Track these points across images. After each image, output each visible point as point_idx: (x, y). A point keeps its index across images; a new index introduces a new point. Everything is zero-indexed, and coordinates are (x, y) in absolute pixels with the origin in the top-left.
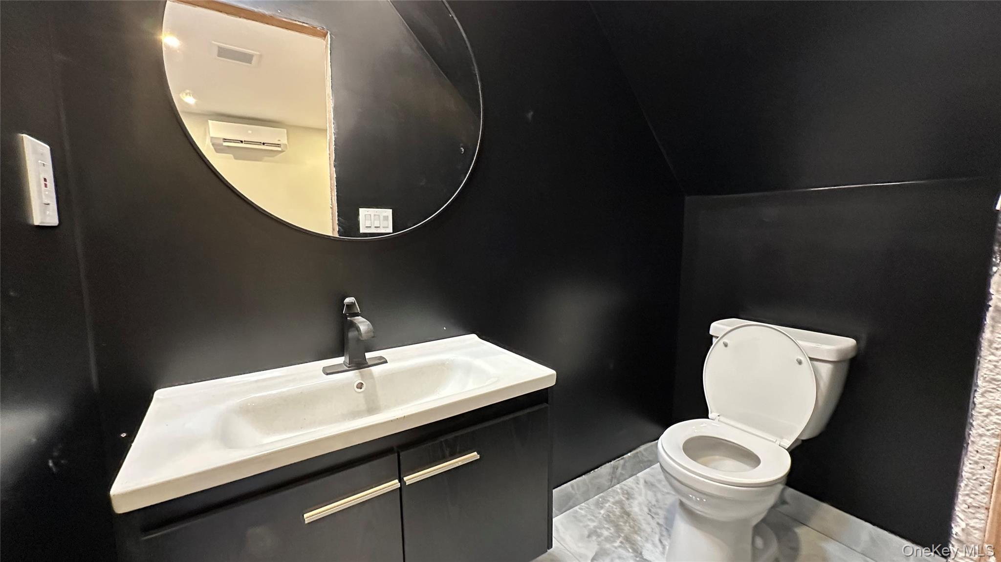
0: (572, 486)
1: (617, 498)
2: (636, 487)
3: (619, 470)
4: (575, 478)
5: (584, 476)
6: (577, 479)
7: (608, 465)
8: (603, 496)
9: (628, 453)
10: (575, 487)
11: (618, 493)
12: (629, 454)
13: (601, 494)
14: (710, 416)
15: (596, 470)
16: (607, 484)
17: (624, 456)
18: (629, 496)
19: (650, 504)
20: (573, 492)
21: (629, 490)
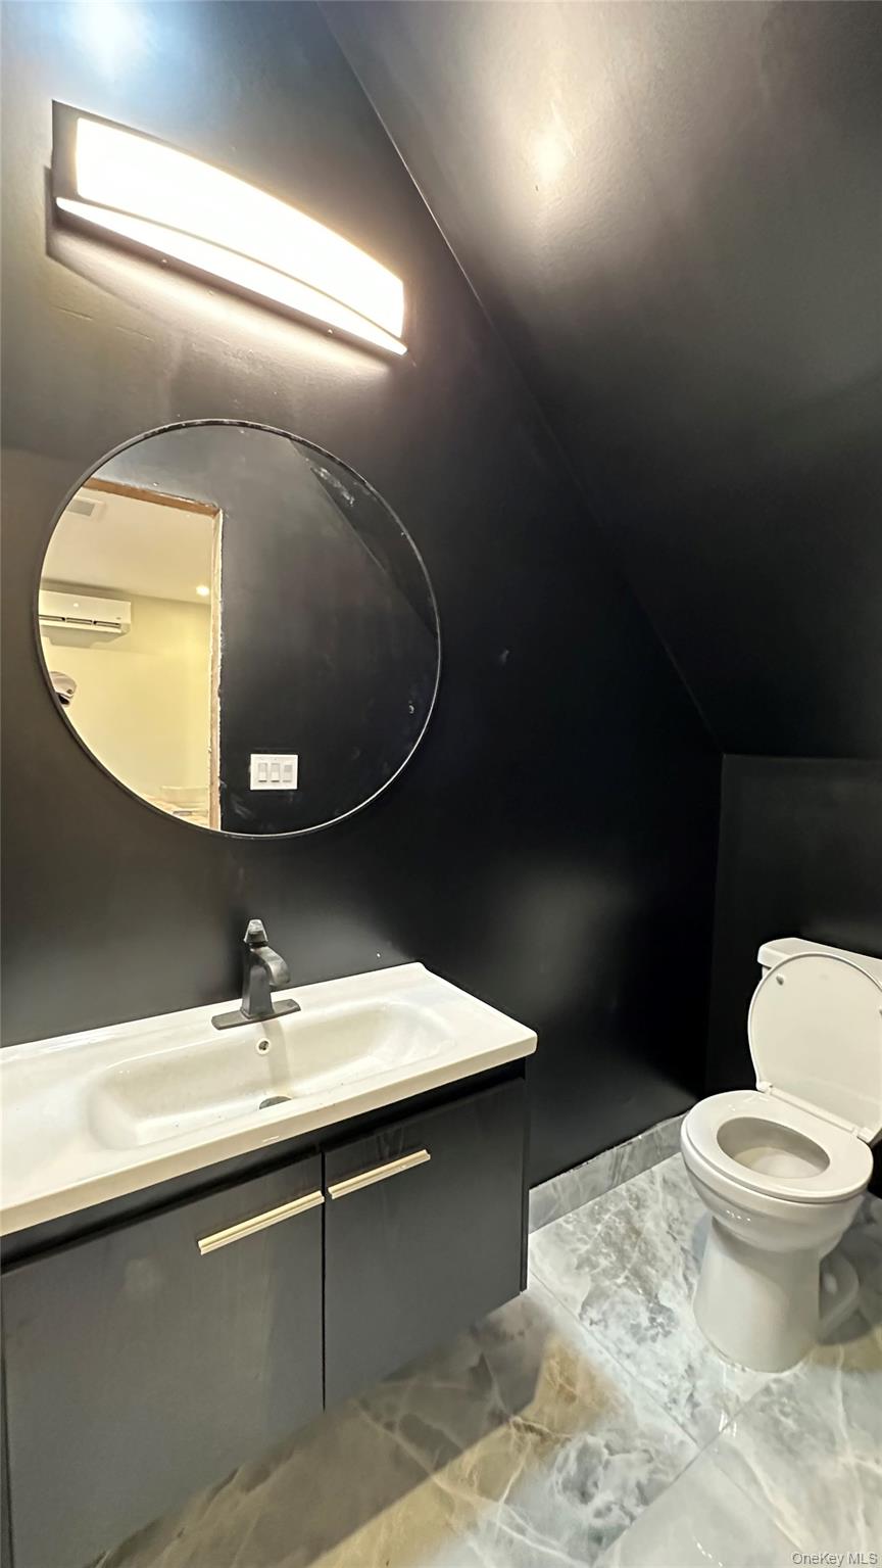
0: (555, 1186)
1: (621, 1206)
2: (651, 1188)
3: (625, 1160)
4: (559, 1174)
5: (572, 1171)
6: (562, 1175)
7: (608, 1153)
8: (600, 1202)
9: (637, 1135)
10: (559, 1188)
11: (622, 1198)
12: (640, 1137)
13: (598, 1199)
14: (758, 1086)
15: (590, 1161)
16: (607, 1183)
17: (633, 1140)
18: (640, 1203)
19: (671, 1218)
20: (556, 1196)
21: (640, 1194)
